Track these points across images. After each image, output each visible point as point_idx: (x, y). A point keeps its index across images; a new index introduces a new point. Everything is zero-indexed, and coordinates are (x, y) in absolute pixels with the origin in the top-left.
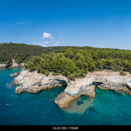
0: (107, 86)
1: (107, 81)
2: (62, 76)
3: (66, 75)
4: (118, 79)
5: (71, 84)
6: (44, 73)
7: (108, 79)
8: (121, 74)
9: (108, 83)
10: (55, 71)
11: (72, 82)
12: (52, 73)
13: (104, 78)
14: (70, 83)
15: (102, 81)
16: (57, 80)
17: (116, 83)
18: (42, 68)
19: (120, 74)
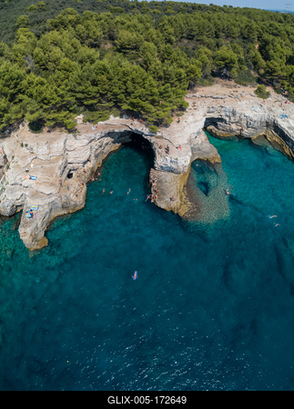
0: (234, 127)
1: (234, 113)
2: (118, 118)
4: (258, 109)
5: (161, 137)
7: (238, 110)
8: (260, 93)
9: (237, 119)
10: (91, 108)
12: (81, 116)
13: (229, 105)
14: (159, 134)
15: (223, 114)
17: (255, 119)
18: (45, 110)
19: (256, 92)
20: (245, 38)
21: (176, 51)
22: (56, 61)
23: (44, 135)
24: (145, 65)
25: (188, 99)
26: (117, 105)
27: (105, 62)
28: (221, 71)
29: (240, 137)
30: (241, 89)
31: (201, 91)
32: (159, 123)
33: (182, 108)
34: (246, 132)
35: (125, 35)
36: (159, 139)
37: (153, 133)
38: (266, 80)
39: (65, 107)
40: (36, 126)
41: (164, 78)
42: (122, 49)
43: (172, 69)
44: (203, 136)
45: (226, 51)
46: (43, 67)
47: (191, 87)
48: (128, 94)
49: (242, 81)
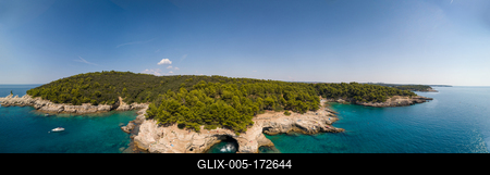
0: (277, 129)
1: (276, 124)
2: (221, 128)
3: (227, 127)
4: (287, 120)
6: (192, 128)
8: (286, 114)
9: (278, 126)
10: (208, 123)
11: (242, 135)
12: (203, 126)
13: (273, 121)
14: (240, 136)
15: (271, 125)
16: (217, 136)
17: (286, 124)
18: (187, 121)
20: (277, 93)
21: (247, 99)
22: (195, 102)
23: (184, 131)
24: (234, 106)
25: (254, 120)
26: (221, 123)
27: (216, 104)
28: (268, 107)
29: (281, 133)
30: (277, 114)
31: (259, 116)
32: (240, 131)
33: (251, 124)
34: (283, 131)
35: (225, 93)
36: (241, 138)
37: (237, 136)
38: (288, 108)
39: (197, 121)
40: (181, 126)
41: (243, 112)
42: (224, 99)
43: (246, 107)
44: (263, 136)
45: (269, 99)
46: (189, 104)
47: (254, 115)
48: (226, 118)
49: (278, 110)
